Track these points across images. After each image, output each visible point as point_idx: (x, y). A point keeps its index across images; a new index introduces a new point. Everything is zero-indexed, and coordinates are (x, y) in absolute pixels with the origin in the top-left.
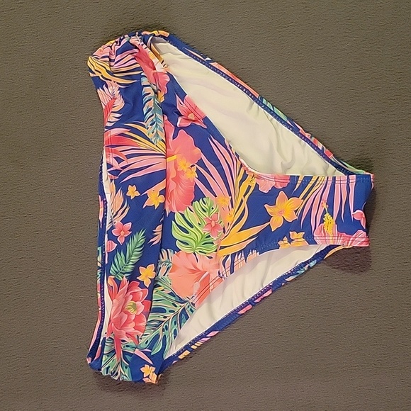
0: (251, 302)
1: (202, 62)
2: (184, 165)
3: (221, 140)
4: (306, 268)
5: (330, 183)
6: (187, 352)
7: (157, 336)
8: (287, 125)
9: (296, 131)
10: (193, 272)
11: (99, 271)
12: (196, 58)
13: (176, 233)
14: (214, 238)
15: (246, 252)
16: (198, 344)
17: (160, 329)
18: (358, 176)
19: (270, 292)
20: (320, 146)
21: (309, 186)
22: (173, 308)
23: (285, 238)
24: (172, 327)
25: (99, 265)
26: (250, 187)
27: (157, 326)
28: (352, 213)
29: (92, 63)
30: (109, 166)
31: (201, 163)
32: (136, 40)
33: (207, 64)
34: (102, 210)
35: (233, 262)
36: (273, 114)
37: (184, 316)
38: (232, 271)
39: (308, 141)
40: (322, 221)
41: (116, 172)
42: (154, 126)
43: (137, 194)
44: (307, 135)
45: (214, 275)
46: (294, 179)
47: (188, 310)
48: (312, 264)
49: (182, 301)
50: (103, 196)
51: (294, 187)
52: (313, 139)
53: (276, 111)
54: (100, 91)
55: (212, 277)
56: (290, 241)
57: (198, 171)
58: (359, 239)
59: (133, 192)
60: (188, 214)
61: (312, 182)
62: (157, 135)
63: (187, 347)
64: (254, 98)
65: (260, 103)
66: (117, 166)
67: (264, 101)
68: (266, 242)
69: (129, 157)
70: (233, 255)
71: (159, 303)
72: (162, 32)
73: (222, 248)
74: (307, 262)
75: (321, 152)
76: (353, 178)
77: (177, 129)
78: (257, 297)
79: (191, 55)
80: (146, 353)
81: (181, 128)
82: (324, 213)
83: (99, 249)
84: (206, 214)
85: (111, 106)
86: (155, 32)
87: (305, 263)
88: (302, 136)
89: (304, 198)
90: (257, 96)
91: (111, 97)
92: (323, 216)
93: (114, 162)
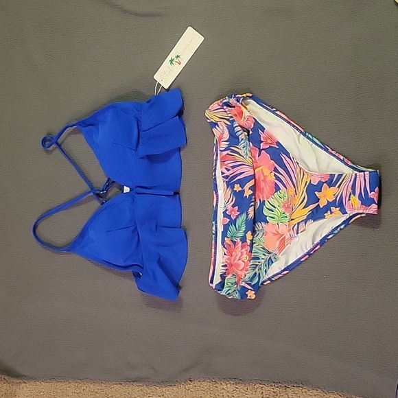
0: (308, 253)
1: (271, 111)
2: (267, 172)
3: (288, 155)
4: (339, 229)
5: (353, 177)
6: (269, 282)
7: (256, 273)
8: (321, 147)
9: (327, 150)
10: (275, 234)
11: (214, 236)
12: (267, 109)
13: (266, 212)
14: (287, 214)
15: (305, 221)
16: (276, 278)
17: (257, 270)
18: (370, 172)
19: (318, 247)
20: (342, 158)
21: (341, 180)
22: (264, 257)
23: (329, 212)
24: (263, 268)
25: (214, 232)
26: (306, 182)
27: (255, 268)
28: (369, 194)
29: (208, 114)
30: (223, 173)
31: (276, 170)
32: (233, 101)
33: (274, 112)
34: (215, 200)
35: (298, 227)
36: (313, 141)
37: (270, 262)
38: (297, 233)
39: (334, 156)
40: (349, 200)
41: (227, 177)
42: (244, 149)
43: (240, 189)
44: (333, 152)
45: (288, 236)
46: (332, 176)
47: (273, 258)
48: (342, 227)
49: (269, 253)
50: (217, 192)
51: (332, 181)
52: (337, 155)
53: (315, 139)
54: (214, 130)
55: (286, 238)
56: (331, 213)
57: (275, 175)
58: (373, 209)
59: (237, 188)
60: (271, 200)
61: (343, 177)
62: (247, 154)
63: (269, 279)
64: (301, 132)
65: (305, 135)
66: (227, 173)
67: (307, 134)
68: (317, 214)
69: (233, 167)
70: (299, 224)
71: (256, 254)
72: (248, 94)
73: (292, 220)
74: (339, 226)
75: (342, 161)
76: (367, 173)
77: (260, 151)
78: (311, 250)
79: (264, 107)
80: (249, 284)
81: (263, 149)
82: (350, 195)
83: (214, 223)
84: (282, 200)
85: (221, 138)
86: (244, 95)
87: (338, 227)
88: (330, 153)
89: (339, 187)
90: (303, 131)
91: (222, 132)
92: (350, 197)
93: (225, 171)
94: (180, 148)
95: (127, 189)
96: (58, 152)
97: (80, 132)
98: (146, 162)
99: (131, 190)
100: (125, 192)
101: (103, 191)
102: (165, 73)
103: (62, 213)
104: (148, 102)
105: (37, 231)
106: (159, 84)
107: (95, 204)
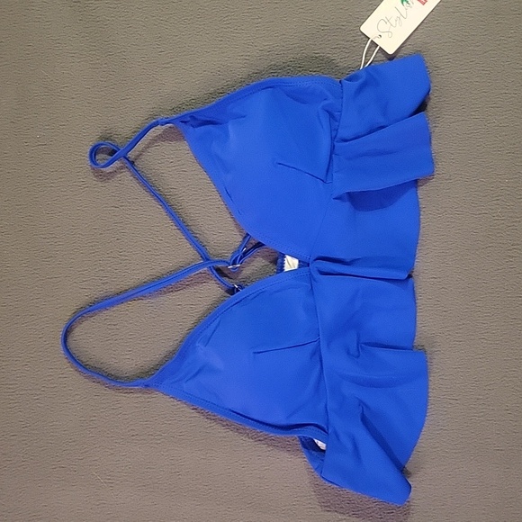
94: (416, 181)
95: (291, 263)
96: (126, 177)
97: (181, 137)
98: (346, 206)
99: (302, 264)
100: (287, 268)
101: (234, 263)
102: (387, 21)
103: (133, 306)
104: (349, 79)
105: (70, 340)
106: (374, 44)
107: (211, 291)
